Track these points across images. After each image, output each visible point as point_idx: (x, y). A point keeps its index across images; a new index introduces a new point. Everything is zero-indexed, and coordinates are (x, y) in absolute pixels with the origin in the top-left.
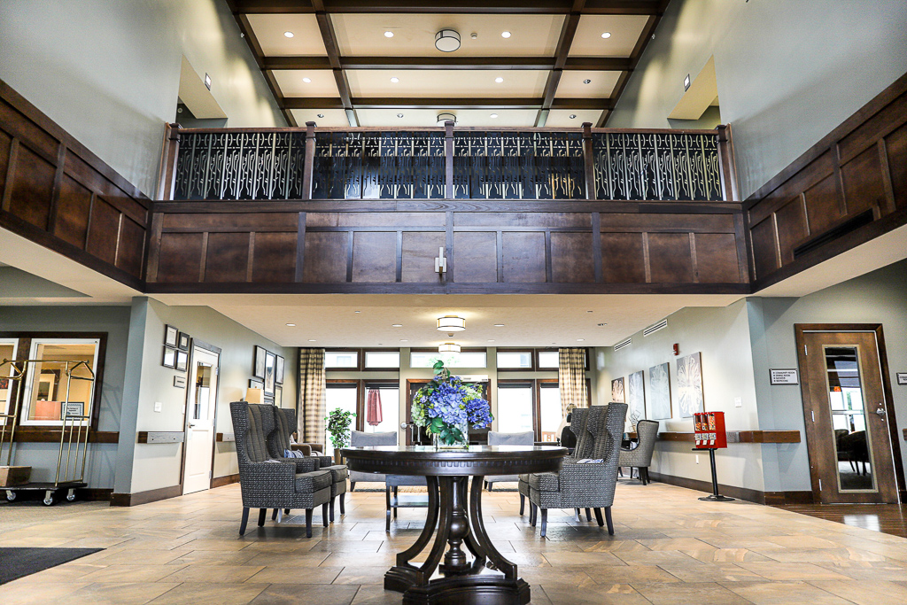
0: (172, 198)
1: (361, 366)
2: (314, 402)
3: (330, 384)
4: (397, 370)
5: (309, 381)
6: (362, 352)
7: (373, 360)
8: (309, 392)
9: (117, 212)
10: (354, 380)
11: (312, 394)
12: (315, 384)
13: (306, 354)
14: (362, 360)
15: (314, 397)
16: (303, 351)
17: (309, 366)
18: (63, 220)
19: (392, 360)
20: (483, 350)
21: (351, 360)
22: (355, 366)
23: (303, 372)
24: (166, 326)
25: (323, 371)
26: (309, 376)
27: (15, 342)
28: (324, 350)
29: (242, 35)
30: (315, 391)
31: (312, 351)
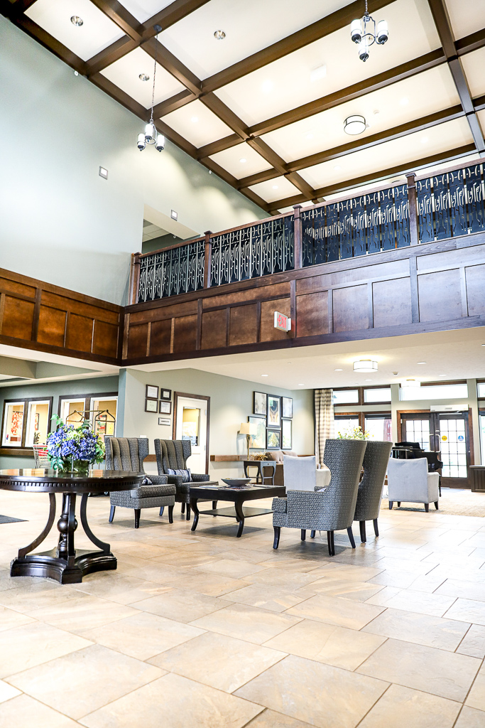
0: (137, 302)
1: (361, 402)
2: (325, 431)
3: (338, 417)
4: (389, 403)
5: (321, 415)
6: (361, 390)
7: (370, 396)
8: (321, 423)
9: (91, 320)
10: (356, 413)
11: (324, 425)
12: (326, 416)
13: (319, 393)
14: (361, 396)
15: (325, 427)
16: (317, 392)
17: (321, 403)
18: (44, 332)
19: (385, 395)
20: (464, 382)
21: (353, 397)
22: (357, 401)
23: (317, 408)
24: (147, 386)
25: (332, 407)
26: (321, 411)
27: (83, 400)
28: (332, 390)
29: (210, 172)
30: (325, 423)
31: (323, 391)
